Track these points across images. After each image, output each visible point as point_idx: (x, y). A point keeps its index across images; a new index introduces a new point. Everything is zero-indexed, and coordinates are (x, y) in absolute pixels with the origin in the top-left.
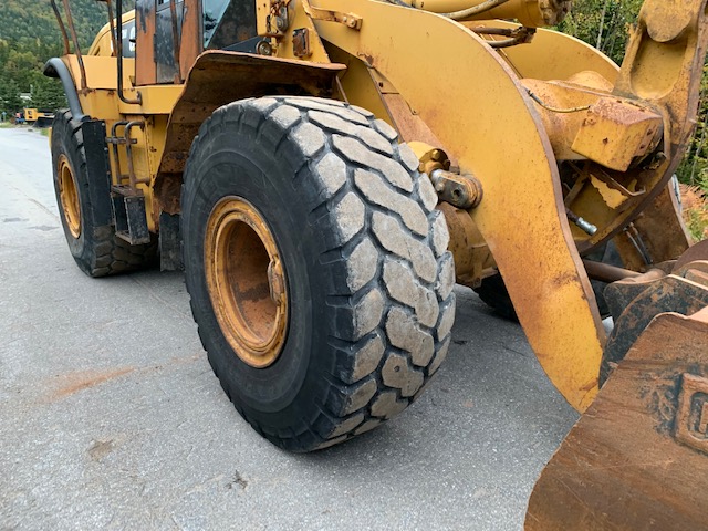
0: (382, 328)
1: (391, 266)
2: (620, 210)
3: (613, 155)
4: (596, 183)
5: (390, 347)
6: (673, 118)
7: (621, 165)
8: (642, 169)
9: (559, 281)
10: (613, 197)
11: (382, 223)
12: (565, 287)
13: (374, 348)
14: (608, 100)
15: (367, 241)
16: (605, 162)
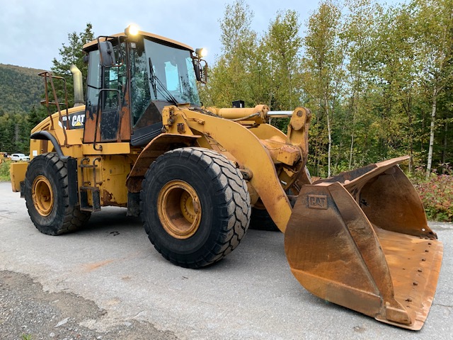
0: (235, 213)
1: (235, 194)
2: (292, 177)
3: (288, 160)
4: (285, 170)
5: (237, 219)
6: (303, 151)
7: (291, 164)
8: (296, 165)
9: (279, 198)
10: (290, 174)
11: (232, 183)
12: (281, 200)
13: (233, 219)
14: (286, 146)
15: (229, 187)
16: (287, 163)
